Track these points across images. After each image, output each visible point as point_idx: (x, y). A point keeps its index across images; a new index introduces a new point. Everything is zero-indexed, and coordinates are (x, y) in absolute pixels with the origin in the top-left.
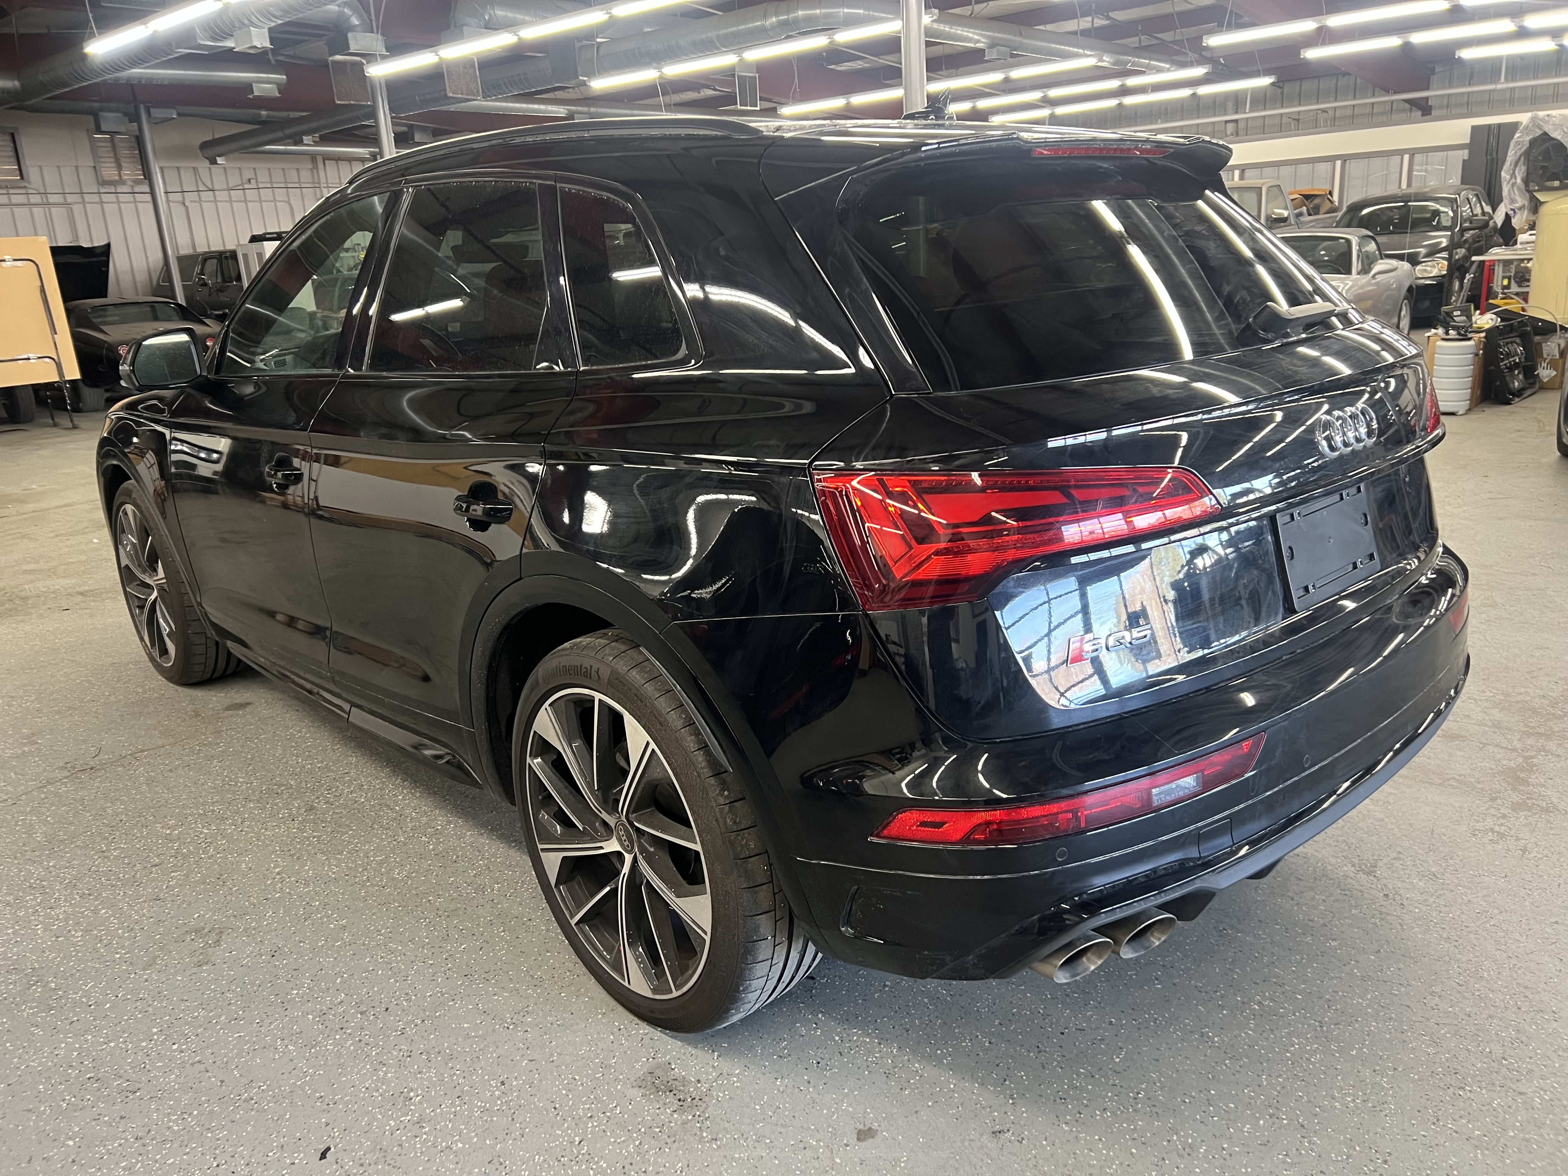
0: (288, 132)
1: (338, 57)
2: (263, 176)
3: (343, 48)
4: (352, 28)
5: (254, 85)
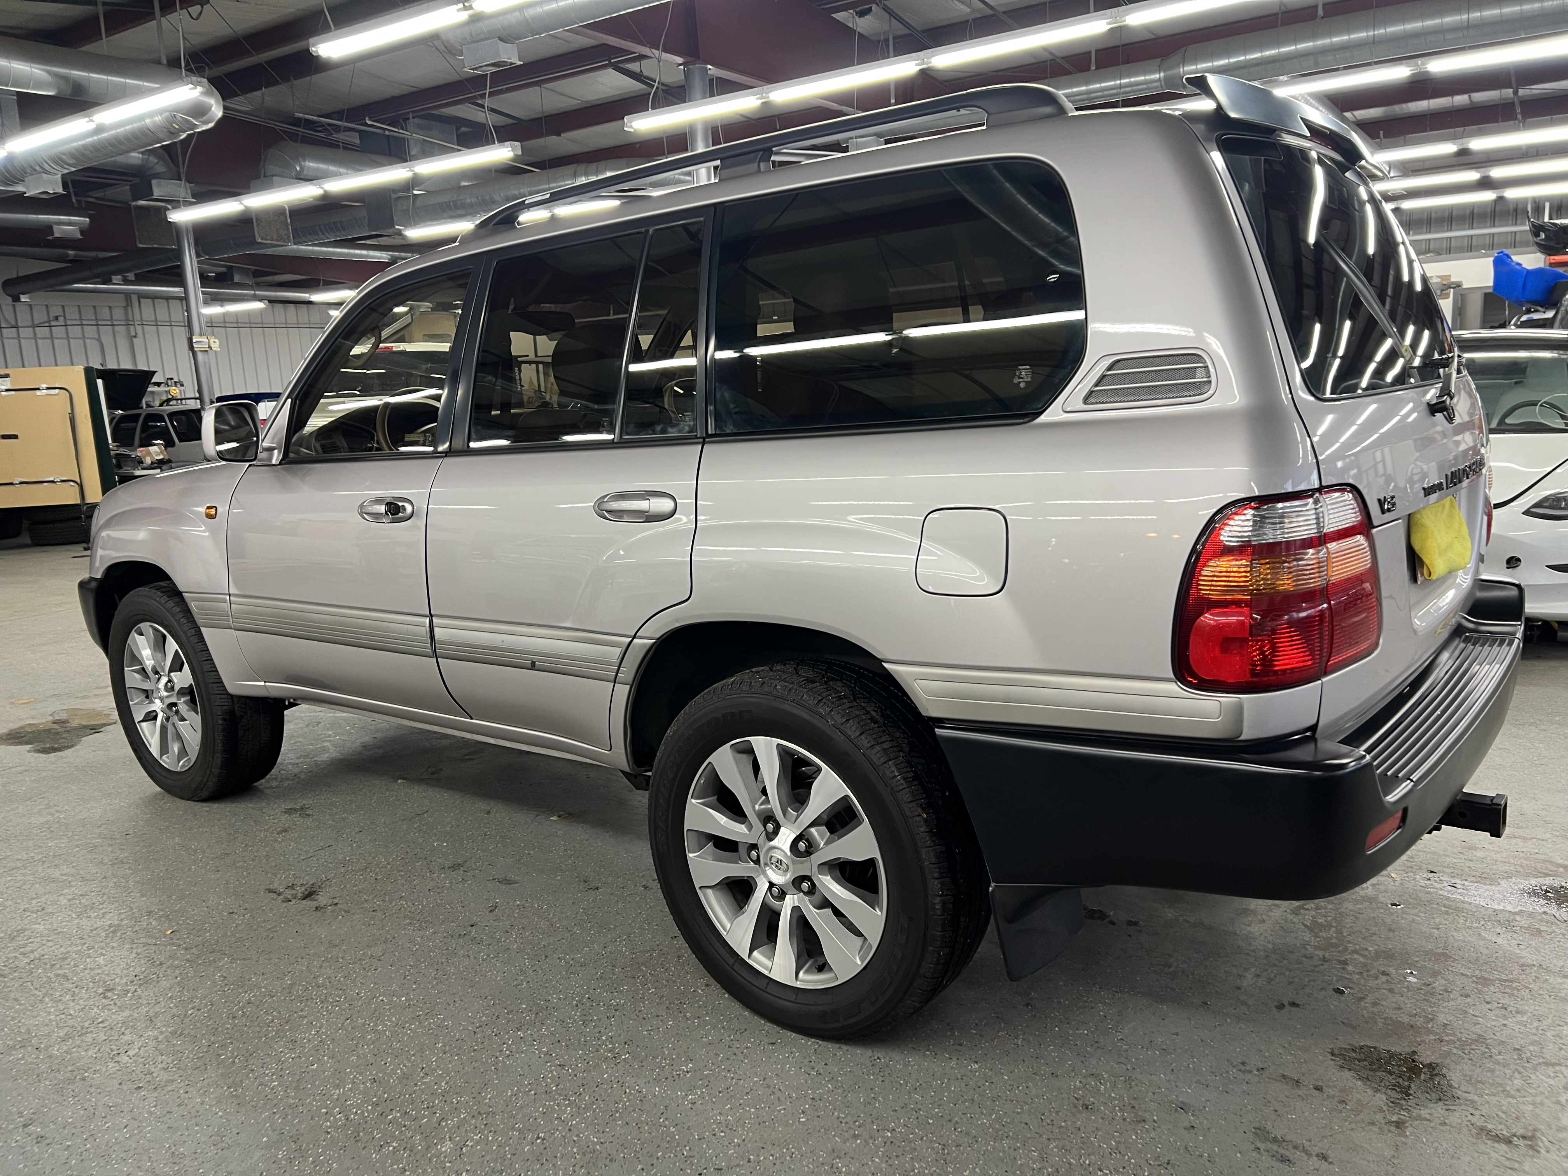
0: (95, 271)
1: (142, 203)
2: (72, 314)
3: (147, 193)
4: (156, 176)
5: (55, 227)
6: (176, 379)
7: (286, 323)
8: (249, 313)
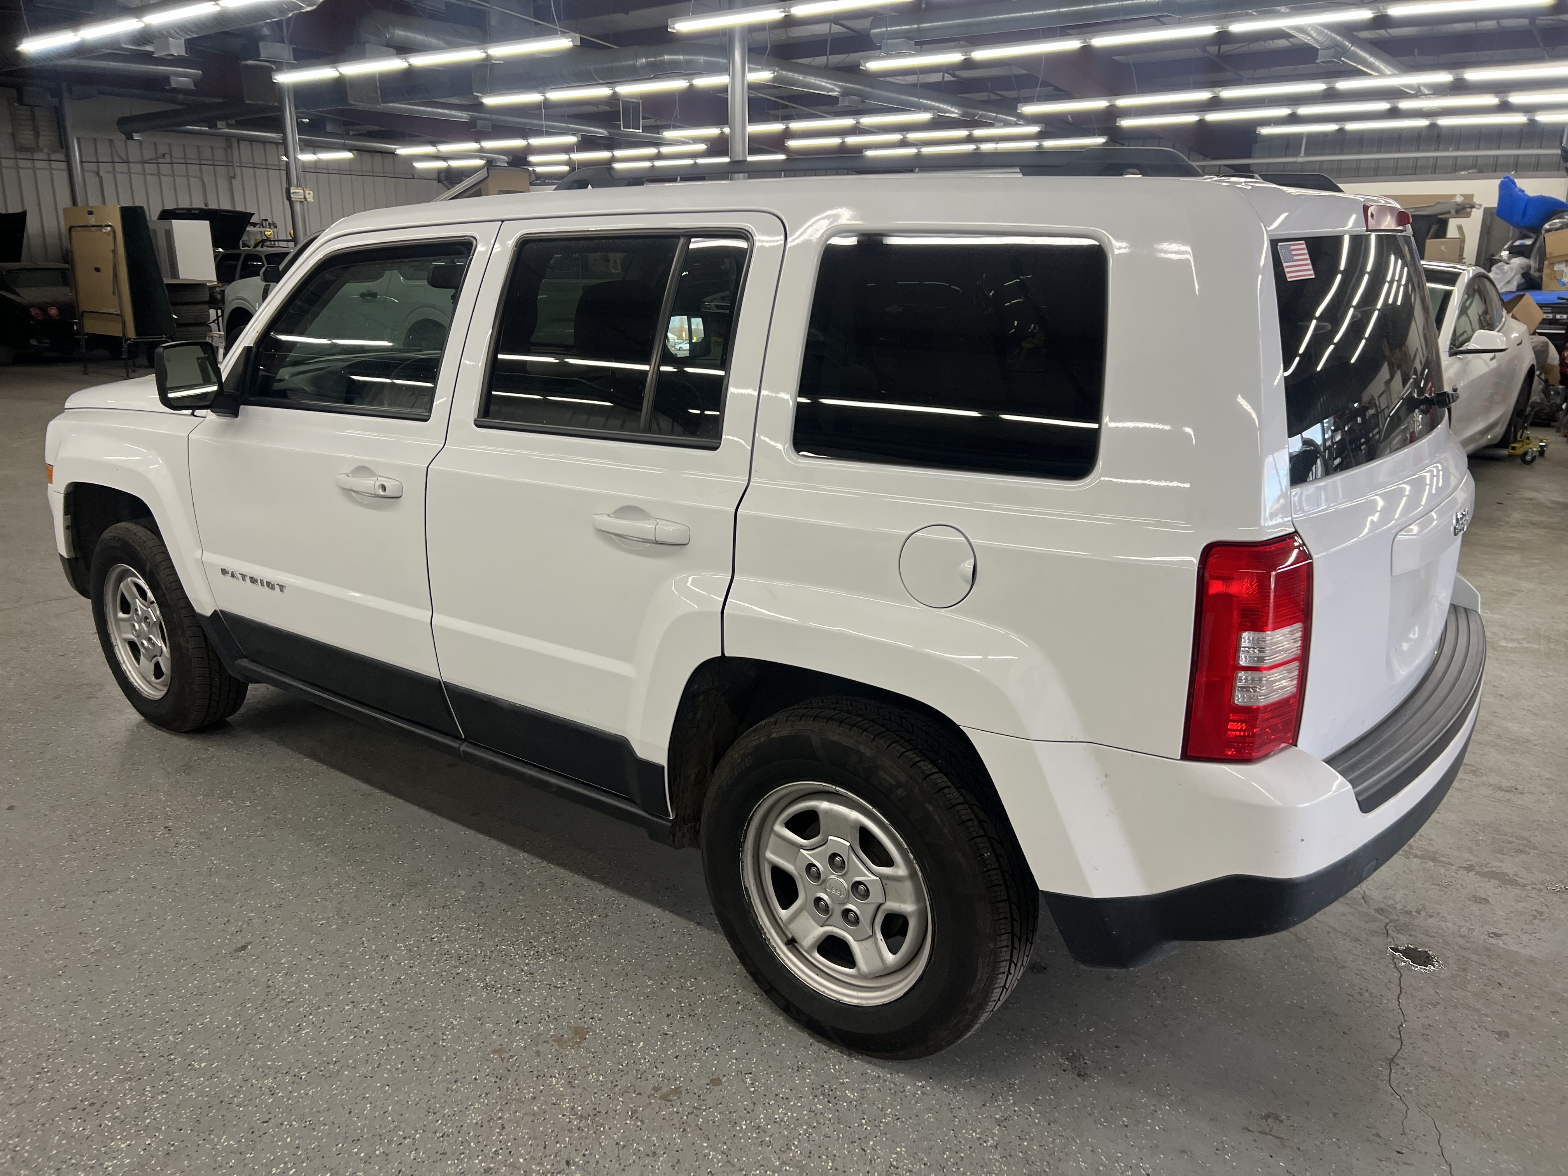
0: (203, 115)
1: (250, 62)
2: (177, 152)
3: (255, 54)
4: (263, 38)
5: (172, 77)
6: (270, 221)
7: (373, 172)
8: (339, 162)
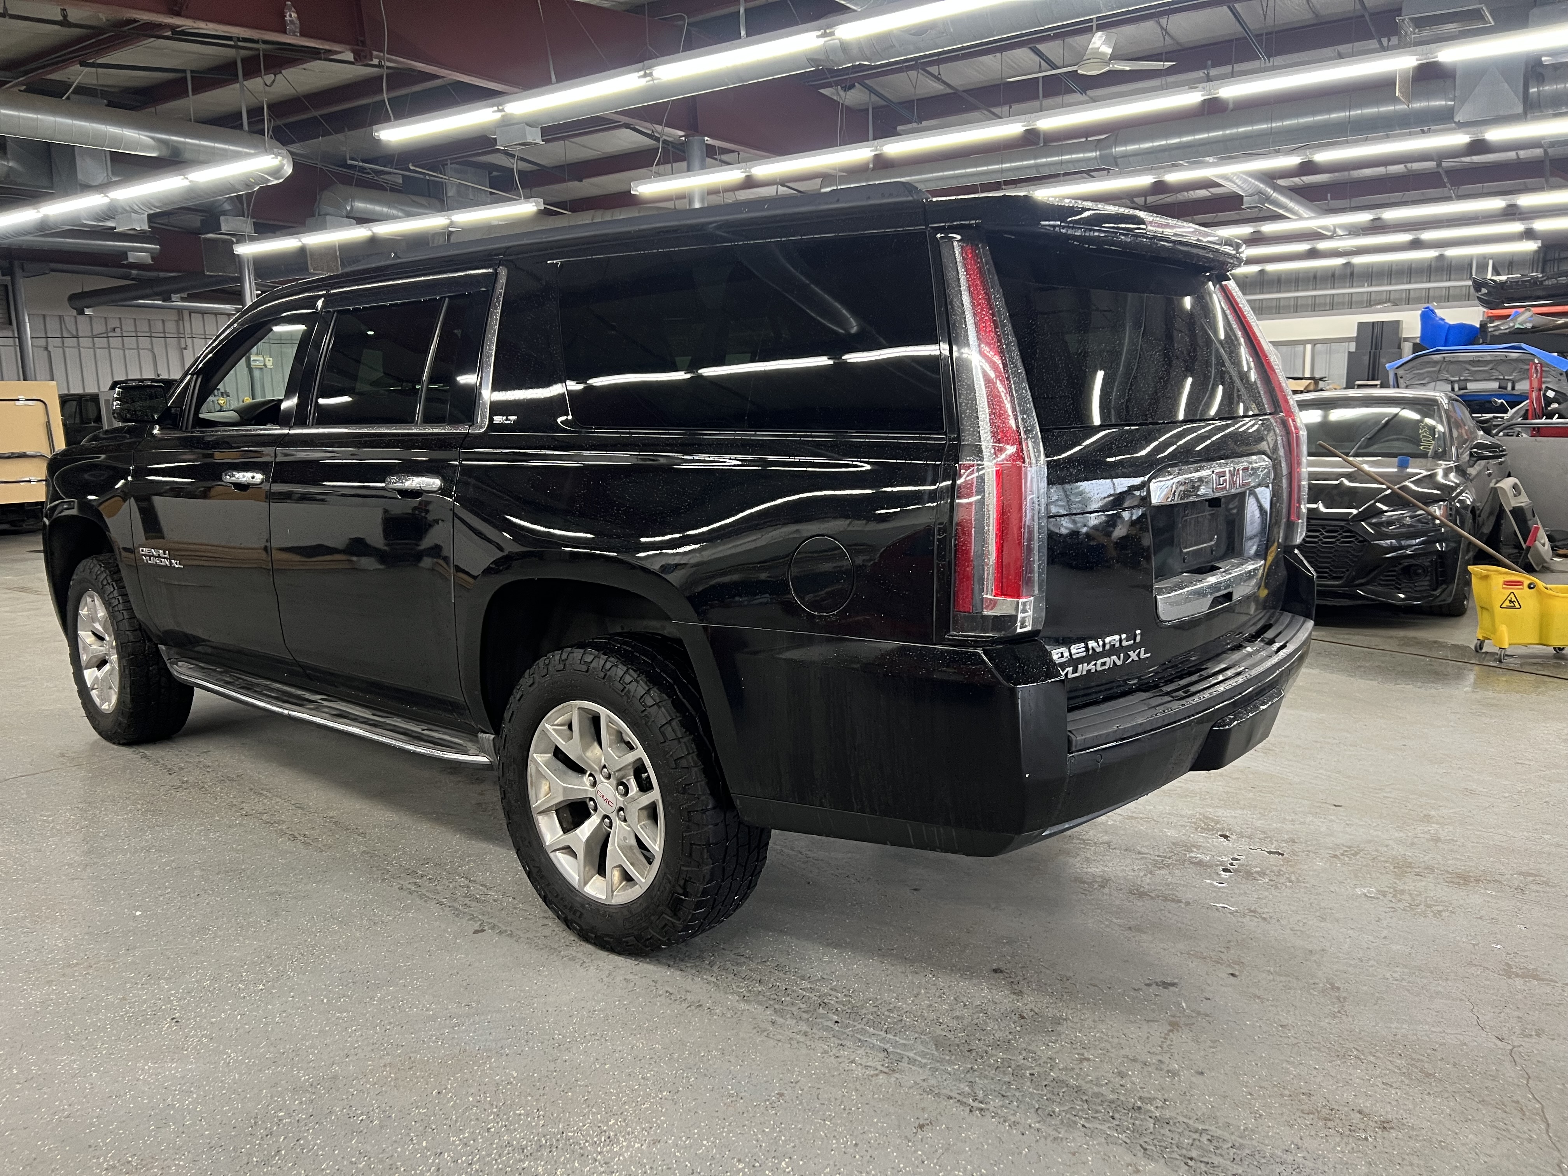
0: (157, 290)
1: (211, 236)
2: (128, 326)
3: (216, 227)
4: (224, 213)
5: (129, 254)
8: (292, 334)
